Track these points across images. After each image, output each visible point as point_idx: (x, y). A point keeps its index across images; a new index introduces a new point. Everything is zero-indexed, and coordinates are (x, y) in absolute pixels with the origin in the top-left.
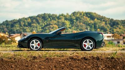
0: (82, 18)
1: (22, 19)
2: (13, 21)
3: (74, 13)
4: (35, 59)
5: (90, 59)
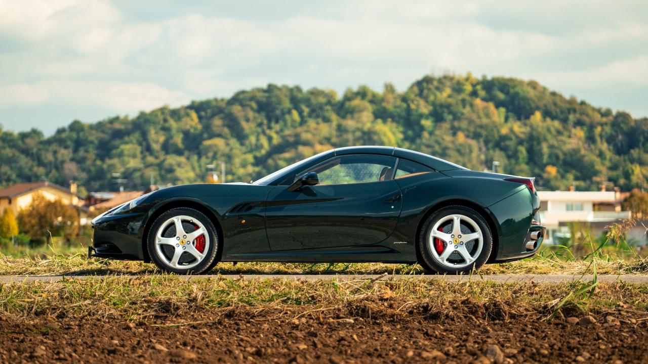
0: (467, 111)
1: (156, 116)
2: (109, 126)
3: (425, 85)
4: (165, 315)
5: (451, 313)
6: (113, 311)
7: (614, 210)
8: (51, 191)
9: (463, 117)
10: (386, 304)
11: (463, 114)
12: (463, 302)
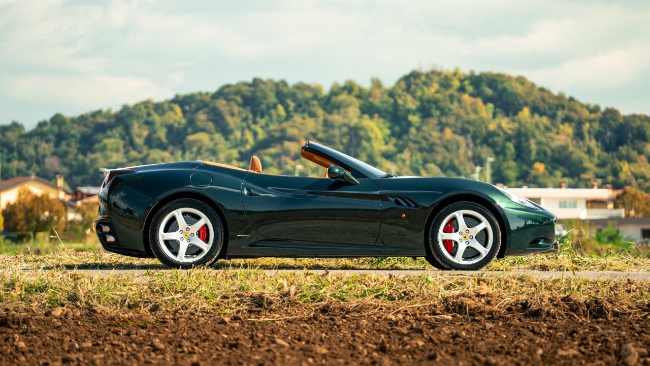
0: (455, 106)
1: (140, 109)
2: (91, 119)
3: (412, 80)
4: (259, 309)
5: (552, 310)
6: (205, 305)
7: (606, 208)
8: (36, 185)
9: (450, 112)
10: (483, 300)
11: (450, 110)
12: (563, 299)
